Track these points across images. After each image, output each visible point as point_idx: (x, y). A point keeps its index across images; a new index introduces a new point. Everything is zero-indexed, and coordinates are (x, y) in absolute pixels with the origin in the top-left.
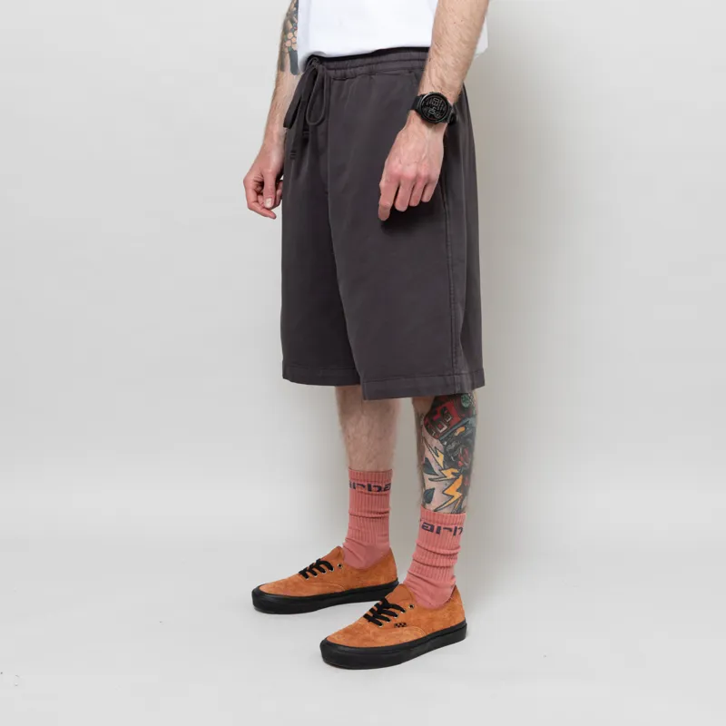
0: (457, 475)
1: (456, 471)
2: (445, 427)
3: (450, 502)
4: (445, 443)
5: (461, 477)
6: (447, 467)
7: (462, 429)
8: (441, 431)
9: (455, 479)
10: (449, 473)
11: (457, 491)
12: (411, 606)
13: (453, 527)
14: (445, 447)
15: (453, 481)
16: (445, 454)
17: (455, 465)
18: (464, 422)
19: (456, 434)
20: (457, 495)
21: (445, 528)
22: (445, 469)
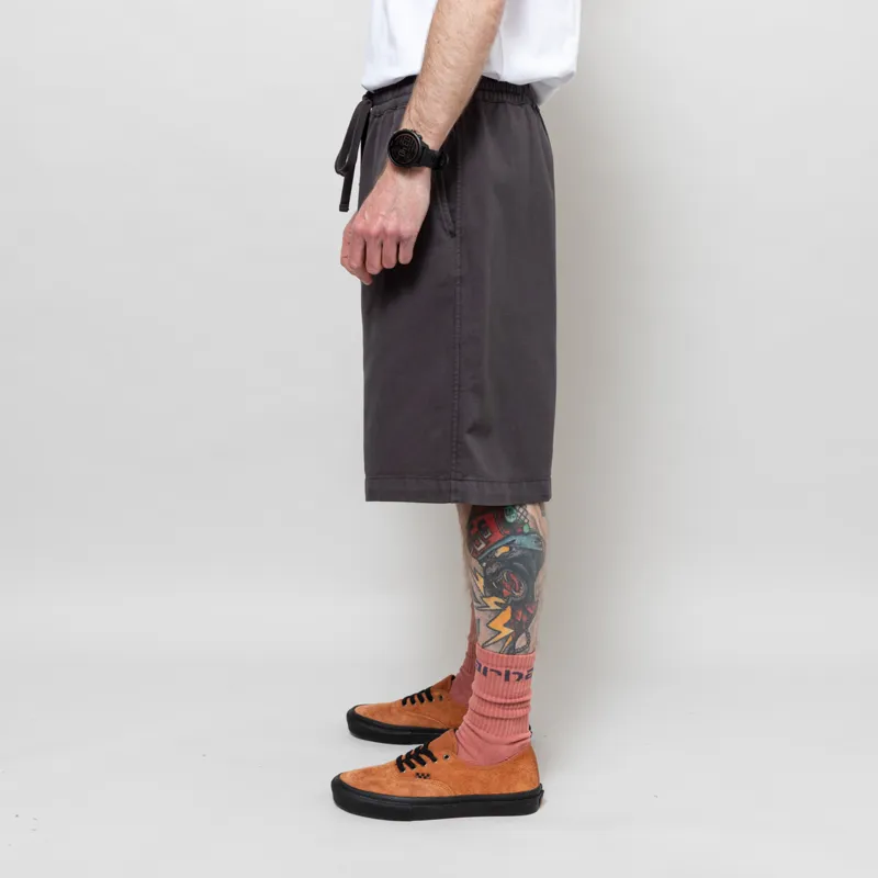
0: (503, 607)
1: (501, 601)
2: (483, 546)
3: (496, 639)
4: (484, 564)
5: (509, 609)
6: (488, 594)
7: (505, 549)
8: (479, 549)
9: (501, 611)
10: (492, 602)
11: (505, 625)
12: (447, 757)
13: (503, 670)
14: (485, 569)
15: (497, 613)
16: (485, 577)
17: (499, 594)
18: (509, 540)
19: (498, 555)
20: (507, 631)
21: (492, 670)
22: (486, 597)
